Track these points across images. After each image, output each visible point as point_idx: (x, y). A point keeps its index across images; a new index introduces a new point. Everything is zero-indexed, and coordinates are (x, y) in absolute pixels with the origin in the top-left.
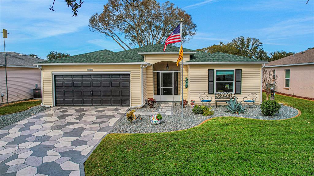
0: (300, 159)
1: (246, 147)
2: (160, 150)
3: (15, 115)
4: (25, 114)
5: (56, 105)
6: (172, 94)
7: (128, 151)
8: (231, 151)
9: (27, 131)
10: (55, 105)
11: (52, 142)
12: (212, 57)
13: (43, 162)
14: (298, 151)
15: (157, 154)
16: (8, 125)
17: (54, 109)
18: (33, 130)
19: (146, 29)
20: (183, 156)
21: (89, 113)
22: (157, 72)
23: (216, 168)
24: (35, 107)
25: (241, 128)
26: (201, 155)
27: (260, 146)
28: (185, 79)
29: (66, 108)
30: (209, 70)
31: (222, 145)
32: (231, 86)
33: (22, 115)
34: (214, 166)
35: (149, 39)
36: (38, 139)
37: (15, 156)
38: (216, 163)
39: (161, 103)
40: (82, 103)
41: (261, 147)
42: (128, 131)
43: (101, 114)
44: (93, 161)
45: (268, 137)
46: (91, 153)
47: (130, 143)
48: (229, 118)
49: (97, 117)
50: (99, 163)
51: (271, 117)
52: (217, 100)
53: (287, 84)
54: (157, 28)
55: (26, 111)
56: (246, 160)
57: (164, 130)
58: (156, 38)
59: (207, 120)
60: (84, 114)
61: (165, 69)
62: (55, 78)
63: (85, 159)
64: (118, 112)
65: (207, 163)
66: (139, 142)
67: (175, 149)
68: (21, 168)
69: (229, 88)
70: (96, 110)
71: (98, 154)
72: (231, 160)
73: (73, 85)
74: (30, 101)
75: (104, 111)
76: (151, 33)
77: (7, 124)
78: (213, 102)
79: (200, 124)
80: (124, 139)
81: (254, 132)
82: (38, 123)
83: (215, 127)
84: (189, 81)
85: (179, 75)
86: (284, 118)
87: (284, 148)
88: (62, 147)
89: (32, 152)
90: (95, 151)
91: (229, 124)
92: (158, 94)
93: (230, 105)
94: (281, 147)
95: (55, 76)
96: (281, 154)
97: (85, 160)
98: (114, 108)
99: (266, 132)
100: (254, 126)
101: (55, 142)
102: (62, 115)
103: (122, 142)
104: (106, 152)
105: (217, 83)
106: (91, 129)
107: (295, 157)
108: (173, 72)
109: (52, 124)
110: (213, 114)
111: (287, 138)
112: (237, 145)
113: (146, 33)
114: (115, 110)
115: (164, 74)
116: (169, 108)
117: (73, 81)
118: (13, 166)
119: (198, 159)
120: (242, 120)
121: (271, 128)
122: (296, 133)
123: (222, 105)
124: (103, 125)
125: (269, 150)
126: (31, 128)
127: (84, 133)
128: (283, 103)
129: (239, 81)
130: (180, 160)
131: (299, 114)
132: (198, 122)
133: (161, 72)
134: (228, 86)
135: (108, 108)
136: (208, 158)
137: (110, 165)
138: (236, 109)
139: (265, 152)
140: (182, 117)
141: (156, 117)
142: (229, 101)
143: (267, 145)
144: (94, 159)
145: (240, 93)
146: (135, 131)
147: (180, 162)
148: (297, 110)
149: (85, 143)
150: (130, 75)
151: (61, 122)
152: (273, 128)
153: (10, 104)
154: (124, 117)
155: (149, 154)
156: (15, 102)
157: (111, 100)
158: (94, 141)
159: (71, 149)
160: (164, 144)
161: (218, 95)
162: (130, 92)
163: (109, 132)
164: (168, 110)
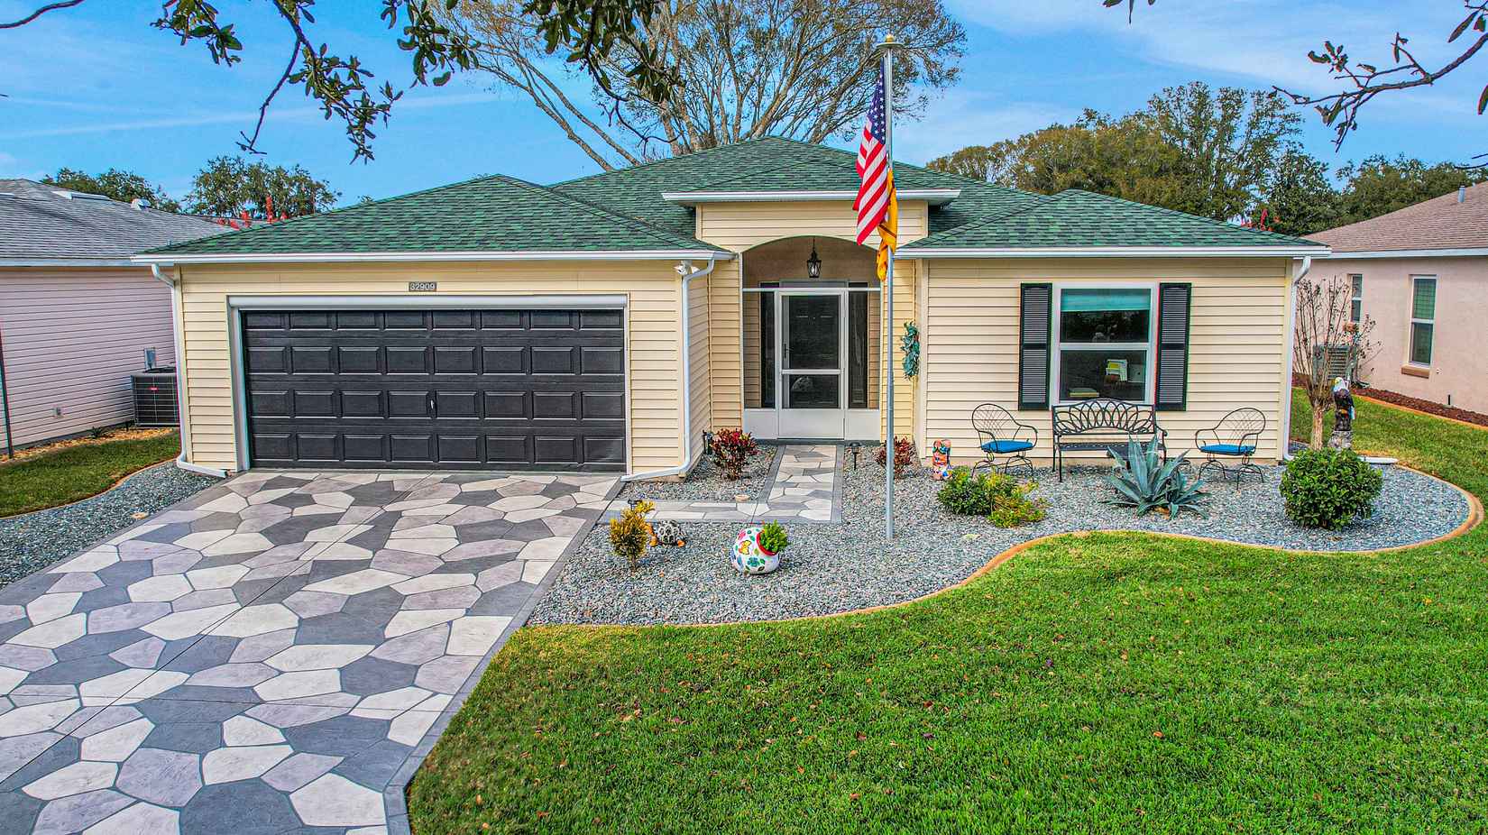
0: (1464, 772)
1: (1201, 705)
2: (775, 720)
3: (53, 519)
4: (98, 514)
5: (253, 465)
6: (837, 406)
7: (618, 725)
8: (1127, 725)
9: (119, 609)
10: (246, 465)
11: (243, 670)
12: (1040, 220)
13: (207, 784)
14: (1455, 729)
15: (764, 742)
16: (22, 575)
17: (244, 486)
18: (147, 605)
19: (701, 45)
20: (890, 751)
21: (420, 512)
22: (763, 294)
23: (1051, 819)
24: (147, 472)
25: (1178, 597)
26: (977, 748)
27: (1269, 696)
28: (904, 332)
29: (302, 483)
30: (1025, 288)
31: (1083, 689)
32: (1136, 368)
33: (85, 523)
34: (1045, 805)
35: (720, 100)
36: (173, 656)
37: (66, 751)
38: (1055, 789)
39: (781, 449)
40: (387, 454)
41: (1276, 703)
42: (618, 614)
43: (480, 514)
44: (453, 779)
45: (1316, 650)
46: (439, 733)
47: (629, 678)
48: (1120, 540)
49: (465, 533)
50: (483, 791)
51: (1329, 535)
52: (1065, 439)
53: (1421, 351)
54: (761, 40)
55: (103, 497)
56: (1201, 775)
57: (796, 608)
58: (754, 92)
59: (1010, 550)
60: (398, 514)
61: (803, 273)
62: (244, 326)
63: (411, 767)
64: (565, 502)
65: (1007, 793)
66: (676, 674)
67: (852, 712)
68: (100, 813)
69: (1124, 378)
70: (455, 490)
71: (474, 740)
72: (1127, 774)
73: (337, 360)
74: (120, 436)
75: (494, 496)
76: (727, 67)
77: (13, 570)
78: (1043, 450)
79: (978, 573)
80: (602, 657)
81: (1242, 618)
82: (170, 566)
83: (1053, 592)
84: (923, 340)
85: (871, 304)
86: (1396, 543)
87: (1388, 710)
88: (295, 702)
89: (147, 726)
90: (458, 723)
91: (1119, 575)
92: (768, 402)
93: (1129, 466)
94: (1376, 704)
95: (245, 315)
96: (1373, 739)
97: (412, 772)
98: (547, 479)
99: (1305, 622)
100: (1244, 587)
101: (255, 672)
102: (287, 522)
103: (592, 672)
104: (514, 729)
105: (1063, 352)
106: (434, 598)
107: (1440, 758)
108: (843, 292)
109: (238, 573)
110: (1046, 517)
111: (1408, 656)
112: (1159, 690)
113: (702, 68)
114: (551, 491)
115: (794, 303)
116: (820, 478)
117: (337, 341)
118: (63, 804)
119: (963, 771)
120: (1188, 551)
121: (1329, 596)
122: (1450, 625)
123: (1086, 463)
124: (493, 578)
125: (1315, 718)
126: (137, 591)
127: (400, 624)
128: (1395, 452)
129: (1175, 347)
130: (878, 771)
131: (1470, 519)
132: (966, 564)
133: (780, 293)
134: (1118, 369)
135: (515, 478)
136: (1016, 762)
137: (532, 799)
138: (1157, 490)
139: (1296, 730)
140: (889, 534)
141: (759, 538)
142: (1122, 449)
143: (1306, 694)
144: (454, 765)
145: (1180, 407)
146: (651, 615)
147: (878, 787)
148: (1465, 494)
149: (405, 675)
150: (626, 312)
151: (283, 560)
152: (1340, 599)
153: (21, 456)
154: (599, 529)
155: (727, 740)
156: (47, 443)
157: (531, 436)
158: (451, 667)
159: (336, 713)
160: (797, 687)
161: (1069, 412)
162: (623, 398)
163: (523, 616)
164: (816, 494)
